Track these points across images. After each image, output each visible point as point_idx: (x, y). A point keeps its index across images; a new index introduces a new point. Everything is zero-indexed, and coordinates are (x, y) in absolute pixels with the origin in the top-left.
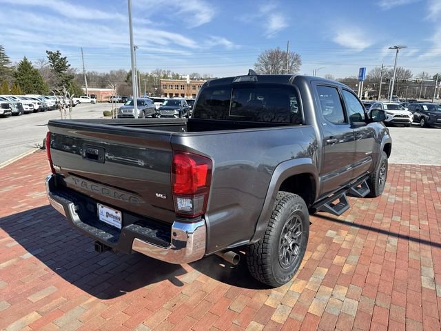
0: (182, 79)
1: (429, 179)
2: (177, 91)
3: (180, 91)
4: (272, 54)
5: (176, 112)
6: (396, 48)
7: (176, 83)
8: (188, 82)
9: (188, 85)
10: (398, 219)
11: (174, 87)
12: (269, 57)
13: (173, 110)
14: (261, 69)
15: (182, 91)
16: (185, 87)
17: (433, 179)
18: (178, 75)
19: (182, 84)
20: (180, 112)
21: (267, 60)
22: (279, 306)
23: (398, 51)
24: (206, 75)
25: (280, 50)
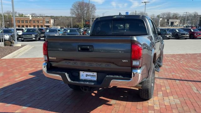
0: (25, 17)
1: (175, 59)
2: (23, 24)
3: (25, 24)
4: (80, 3)
5: (33, 36)
6: (145, 2)
7: (22, 19)
8: (31, 19)
9: (30, 21)
10: (174, 74)
11: (21, 22)
12: (78, 6)
13: (31, 34)
14: (74, 12)
15: (27, 24)
16: (28, 22)
17: (176, 59)
18: (22, 14)
19: (26, 19)
20: (36, 35)
21: (77, 7)
22: (154, 105)
23: (146, 4)
24: (41, 15)
25: (84, 2)
